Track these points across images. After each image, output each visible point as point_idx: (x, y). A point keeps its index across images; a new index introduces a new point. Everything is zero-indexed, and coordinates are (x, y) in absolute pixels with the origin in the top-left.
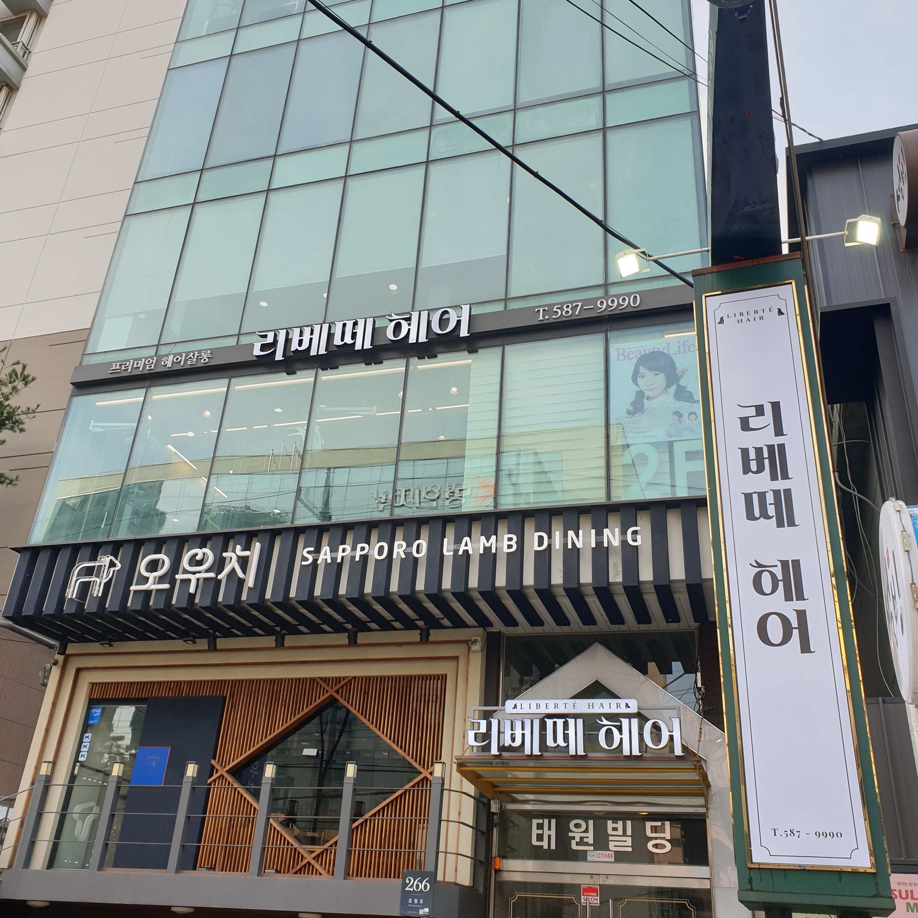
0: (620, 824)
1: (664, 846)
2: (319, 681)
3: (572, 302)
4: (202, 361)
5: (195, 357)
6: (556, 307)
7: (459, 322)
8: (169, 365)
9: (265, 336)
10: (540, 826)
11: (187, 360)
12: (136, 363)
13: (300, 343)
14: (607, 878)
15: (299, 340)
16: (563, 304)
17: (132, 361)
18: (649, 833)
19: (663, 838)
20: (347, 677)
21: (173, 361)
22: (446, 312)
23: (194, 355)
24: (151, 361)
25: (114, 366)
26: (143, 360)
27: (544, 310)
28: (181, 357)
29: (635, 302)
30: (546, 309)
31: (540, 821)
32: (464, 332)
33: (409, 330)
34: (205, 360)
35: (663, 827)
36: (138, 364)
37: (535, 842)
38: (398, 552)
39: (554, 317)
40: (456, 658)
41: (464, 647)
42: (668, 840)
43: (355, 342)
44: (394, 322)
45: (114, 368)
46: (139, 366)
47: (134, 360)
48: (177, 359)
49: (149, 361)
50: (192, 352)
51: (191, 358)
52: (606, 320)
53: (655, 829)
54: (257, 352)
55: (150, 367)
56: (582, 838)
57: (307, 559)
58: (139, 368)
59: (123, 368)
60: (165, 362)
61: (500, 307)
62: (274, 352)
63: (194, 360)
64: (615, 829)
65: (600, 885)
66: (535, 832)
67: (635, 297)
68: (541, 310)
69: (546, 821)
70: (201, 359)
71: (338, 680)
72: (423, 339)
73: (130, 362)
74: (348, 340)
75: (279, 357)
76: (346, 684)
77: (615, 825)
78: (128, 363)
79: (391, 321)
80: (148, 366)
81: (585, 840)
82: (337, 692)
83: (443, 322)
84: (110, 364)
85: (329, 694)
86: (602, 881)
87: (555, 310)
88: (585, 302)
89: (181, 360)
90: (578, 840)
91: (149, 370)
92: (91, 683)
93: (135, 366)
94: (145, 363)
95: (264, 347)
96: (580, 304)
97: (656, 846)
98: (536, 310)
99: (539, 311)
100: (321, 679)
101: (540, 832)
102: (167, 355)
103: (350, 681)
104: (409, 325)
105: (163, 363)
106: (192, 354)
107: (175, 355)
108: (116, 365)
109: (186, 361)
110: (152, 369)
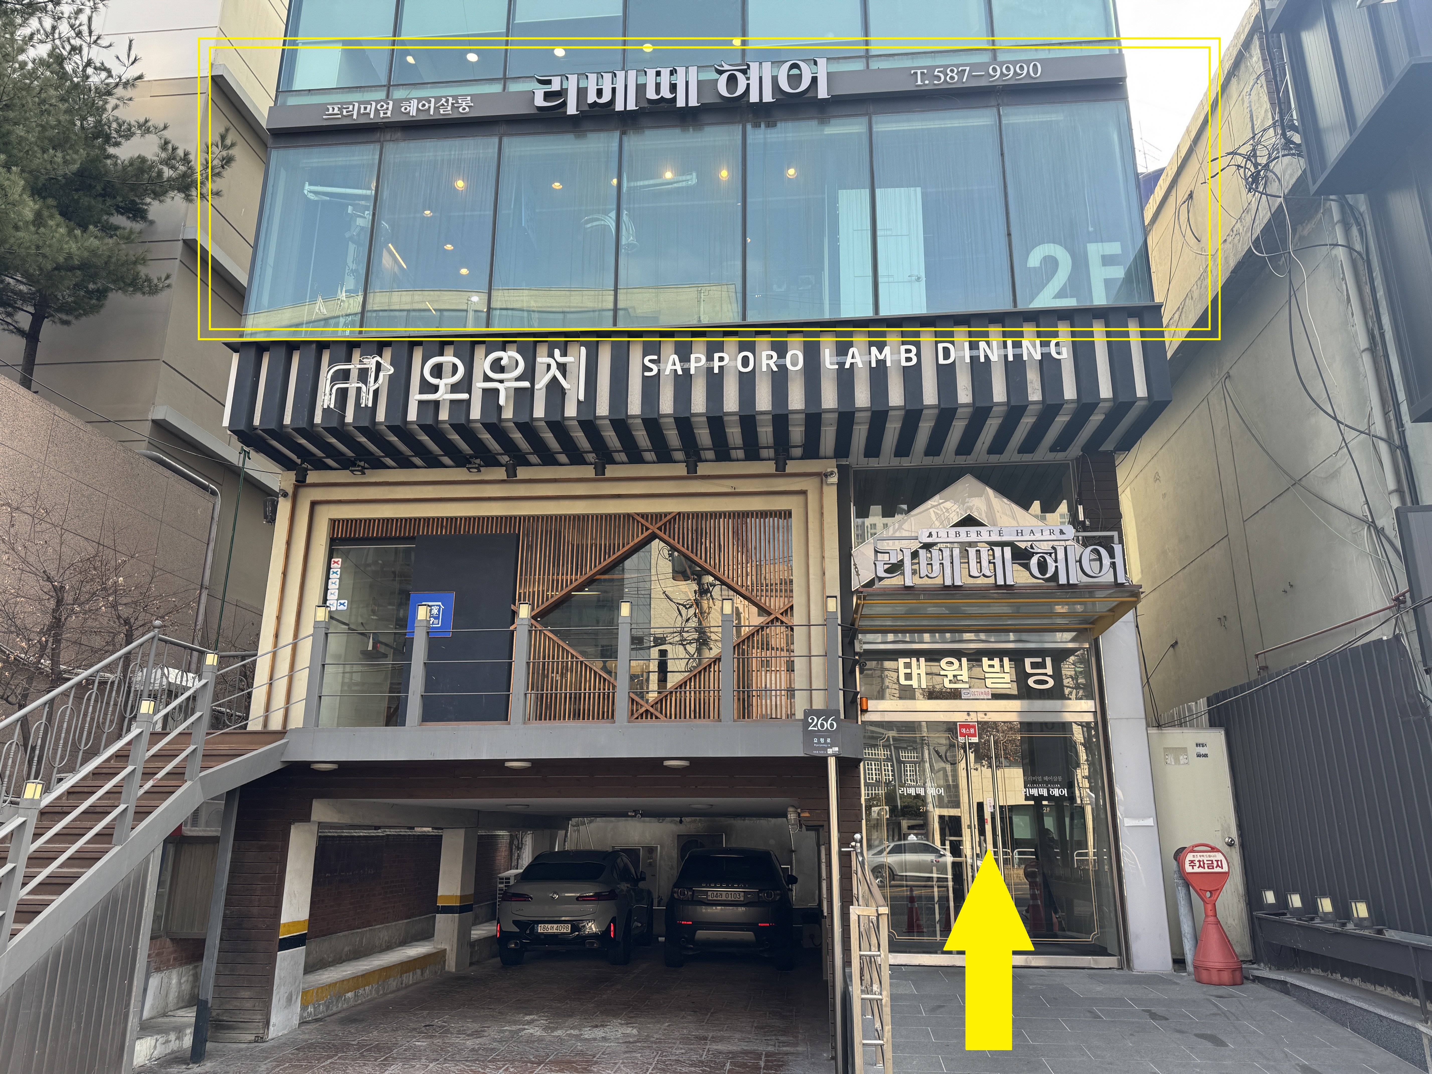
0: (996, 662)
1: (1046, 682)
2: (636, 517)
3: (957, 66)
4: (460, 110)
5: (450, 104)
6: (937, 70)
7: (814, 80)
8: (413, 112)
9: (549, 82)
10: (908, 666)
11: (439, 108)
12: (362, 106)
13: (600, 93)
14: (985, 715)
15: (598, 89)
16: (946, 67)
17: (356, 105)
18: (1029, 670)
19: (1046, 674)
20: (670, 513)
21: (418, 108)
22: (795, 66)
23: (447, 101)
24: (385, 106)
25: (331, 109)
26: (374, 104)
27: (922, 73)
28: (429, 102)
29: (1036, 73)
30: (925, 71)
31: (908, 660)
32: (823, 93)
33: (748, 85)
34: (464, 109)
35: (1043, 665)
36: (365, 108)
37: (903, 681)
38: (768, 364)
39: (936, 82)
40: (804, 493)
41: (816, 480)
42: (1049, 676)
43: (675, 97)
44: (726, 75)
45: (331, 112)
46: (368, 111)
47: (360, 103)
48: (424, 105)
49: (382, 106)
50: (445, 97)
51: (443, 105)
52: (998, 92)
53: (1034, 665)
54: (539, 101)
55: (386, 113)
56: (955, 676)
57: (651, 370)
58: (369, 114)
59: (345, 113)
60: (406, 109)
61: (858, 66)
62: (564, 104)
63: (449, 108)
64: (992, 666)
65: (977, 722)
66: (902, 671)
67: (1035, 65)
68: (919, 72)
69: (914, 660)
70: (459, 107)
71: (658, 516)
72: (768, 97)
73: (354, 105)
74: (666, 93)
75: (572, 109)
76: (670, 521)
77: (991, 663)
78: (351, 107)
79: (721, 72)
80: (382, 112)
81: (959, 678)
82: (660, 529)
83: (795, 80)
84: (324, 107)
85: (650, 531)
86: (981, 718)
87: (936, 73)
88: (973, 66)
89: (430, 107)
90: (951, 677)
91: (383, 118)
92: (331, 519)
93: (362, 111)
94: (376, 108)
95: (548, 96)
96: (968, 69)
97: (1037, 682)
98: (912, 72)
99: (916, 73)
100: (638, 514)
101: (909, 671)
102: (408, 100)
103: (674, 518)
104: (748, 79)
105: (403, 109)
106: (444, 100)
107: (420, 100)
108: (333, 109)
109: (437, 109)
110: (388, 117)
